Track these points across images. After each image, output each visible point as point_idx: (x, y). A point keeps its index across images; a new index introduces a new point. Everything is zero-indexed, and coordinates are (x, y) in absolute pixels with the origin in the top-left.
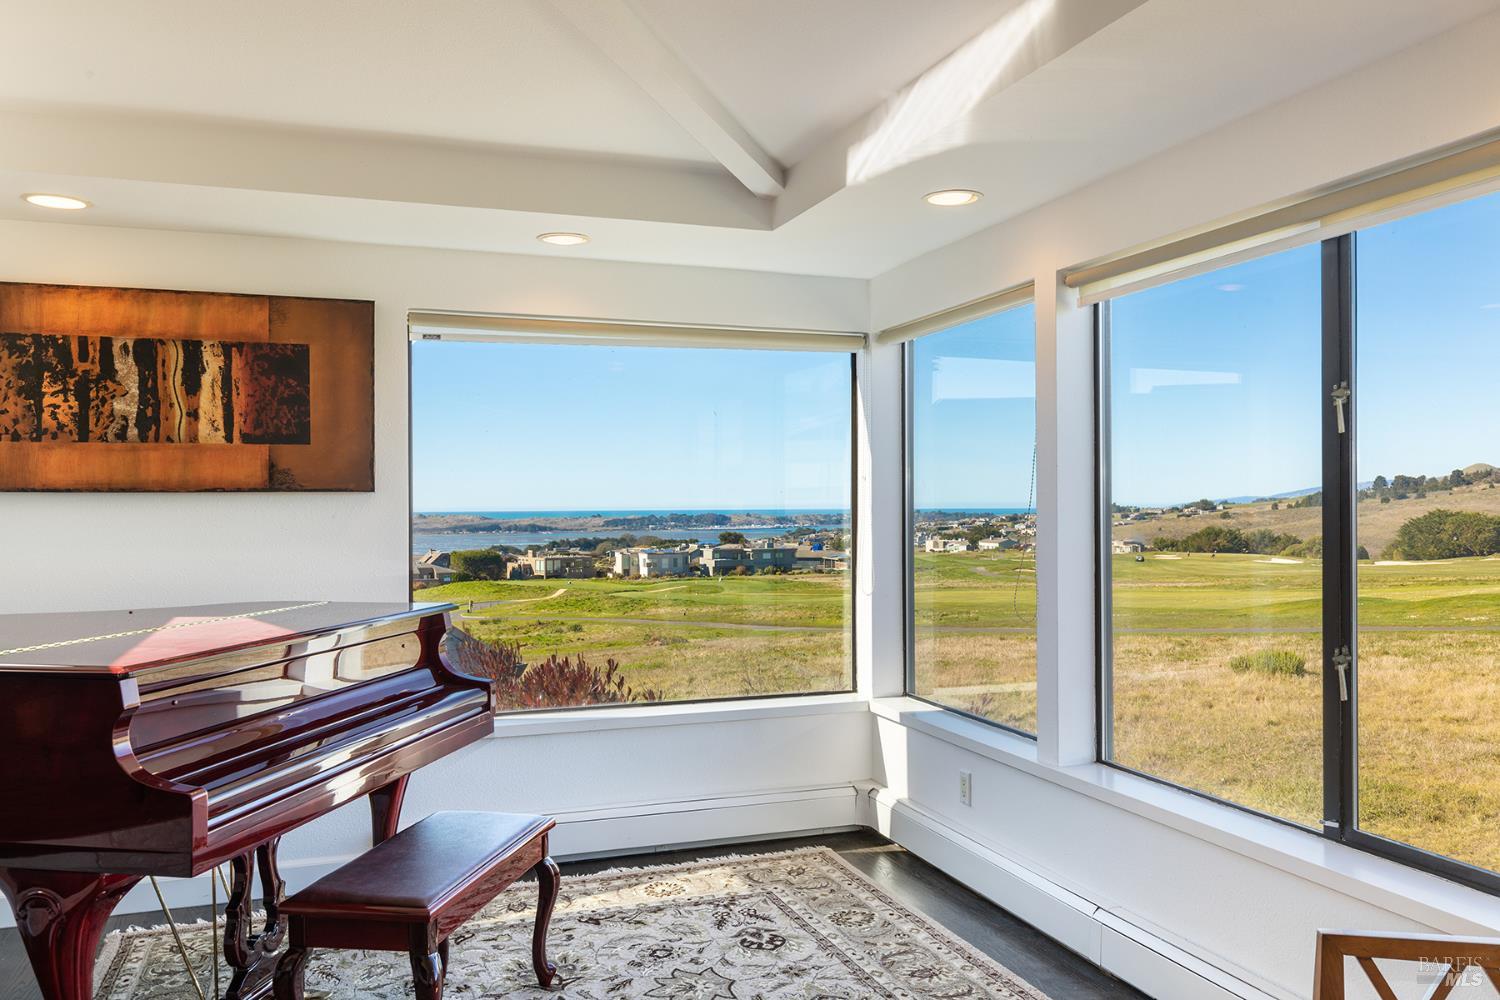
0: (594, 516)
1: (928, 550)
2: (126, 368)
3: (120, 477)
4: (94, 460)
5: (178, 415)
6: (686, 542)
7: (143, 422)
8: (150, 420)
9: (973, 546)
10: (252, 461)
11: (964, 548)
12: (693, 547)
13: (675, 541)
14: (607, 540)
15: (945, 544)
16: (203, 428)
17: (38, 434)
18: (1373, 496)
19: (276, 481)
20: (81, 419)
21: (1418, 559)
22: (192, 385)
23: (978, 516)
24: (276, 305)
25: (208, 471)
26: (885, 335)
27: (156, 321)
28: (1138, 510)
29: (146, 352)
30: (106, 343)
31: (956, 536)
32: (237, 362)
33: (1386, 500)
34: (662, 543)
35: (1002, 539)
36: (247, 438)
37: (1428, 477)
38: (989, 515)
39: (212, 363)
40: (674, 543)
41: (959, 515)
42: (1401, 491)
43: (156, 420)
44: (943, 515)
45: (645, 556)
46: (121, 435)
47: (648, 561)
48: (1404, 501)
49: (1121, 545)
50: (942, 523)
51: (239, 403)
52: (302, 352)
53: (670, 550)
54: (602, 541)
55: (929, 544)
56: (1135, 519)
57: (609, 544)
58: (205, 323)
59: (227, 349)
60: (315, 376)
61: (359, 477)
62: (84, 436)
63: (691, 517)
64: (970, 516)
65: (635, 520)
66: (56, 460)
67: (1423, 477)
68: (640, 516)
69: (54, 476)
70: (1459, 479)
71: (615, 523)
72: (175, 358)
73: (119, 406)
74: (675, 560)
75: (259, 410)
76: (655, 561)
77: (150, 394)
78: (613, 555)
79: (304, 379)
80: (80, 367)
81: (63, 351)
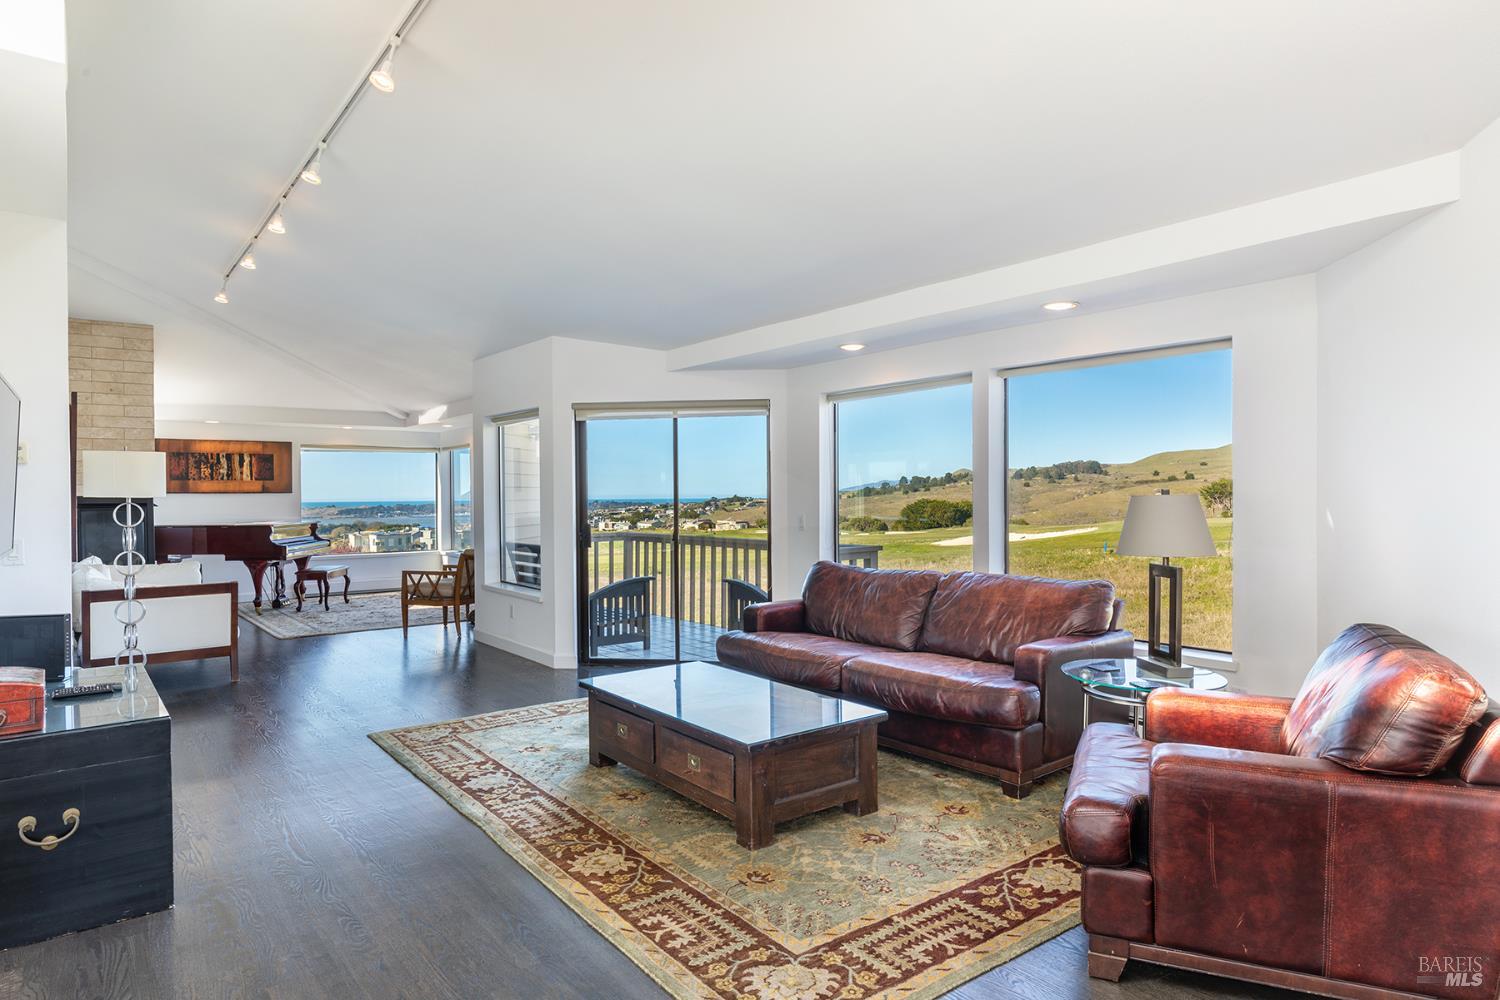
0: (329, 507)
1: (600, 529)
2: (223, 461)
3: (222, 489)
4: (214, 485)
5: (238, 473)
6: (409, 526)
7: (228, 475)
8: (230, 475)
9: (634, 525)
10: (258, 485)
11: (627, 528)
12: (415, 530)
13: (400, 526)
14: (341, 525)
15: (613, 525)
16: (244, 476)
17: (200, 478)
18: (899, 490)
19: (265, 490)
20: (211, 475)
21: (911, 530)
22: (241, 465)
23: (640, 504)
24: (264, 444)
25: (246, 488)
26: (444, 449)
27: (231, 449)
28: (751, 499)
29: (229, 457)
30: (218, 455)
31: (622, 519)
32: (254, 459)
33: (907, 493)
34: (389, 527)
35: (654, 521)
36: (256, 479)
37: (932, 477)
38: (649, 504)
39: (247, 459)
40: (399, 527)
41: (626, 504)
42: (916, 487)
43: (231, 474)
44: (614, 504)
45: (375, 537)
46: (222, 479)
47: (376, 541)
48: (917, 493)
49: (734, 523)
50: (611, 508)
51: (254, 470)
52: (272, 456)
53: (396, 532)
54: (336, 527)
55: (602, 525)
56: (749, 506)
57: (343, 529)
58: (245, 449)
59: (251, 456)
60: (275, 462)
61: (288, 489)
62: (212, 479)
63: (415, 507)
64: (635, 504)
65: (365, 509)
66: (205, 485)
67: (929, 478)
68: (370, 506)
69: (204, 489)
70: (950, 479)
71: (348, 512)
72: (237, 459)
73: (221, 471)
74: (400, 540)
75: (259, 472)
76: (383, 540)
77: (230, 468)
78: (347, 537)
79: (272, 464)
80: (211, 461)
81: (206, 457)
